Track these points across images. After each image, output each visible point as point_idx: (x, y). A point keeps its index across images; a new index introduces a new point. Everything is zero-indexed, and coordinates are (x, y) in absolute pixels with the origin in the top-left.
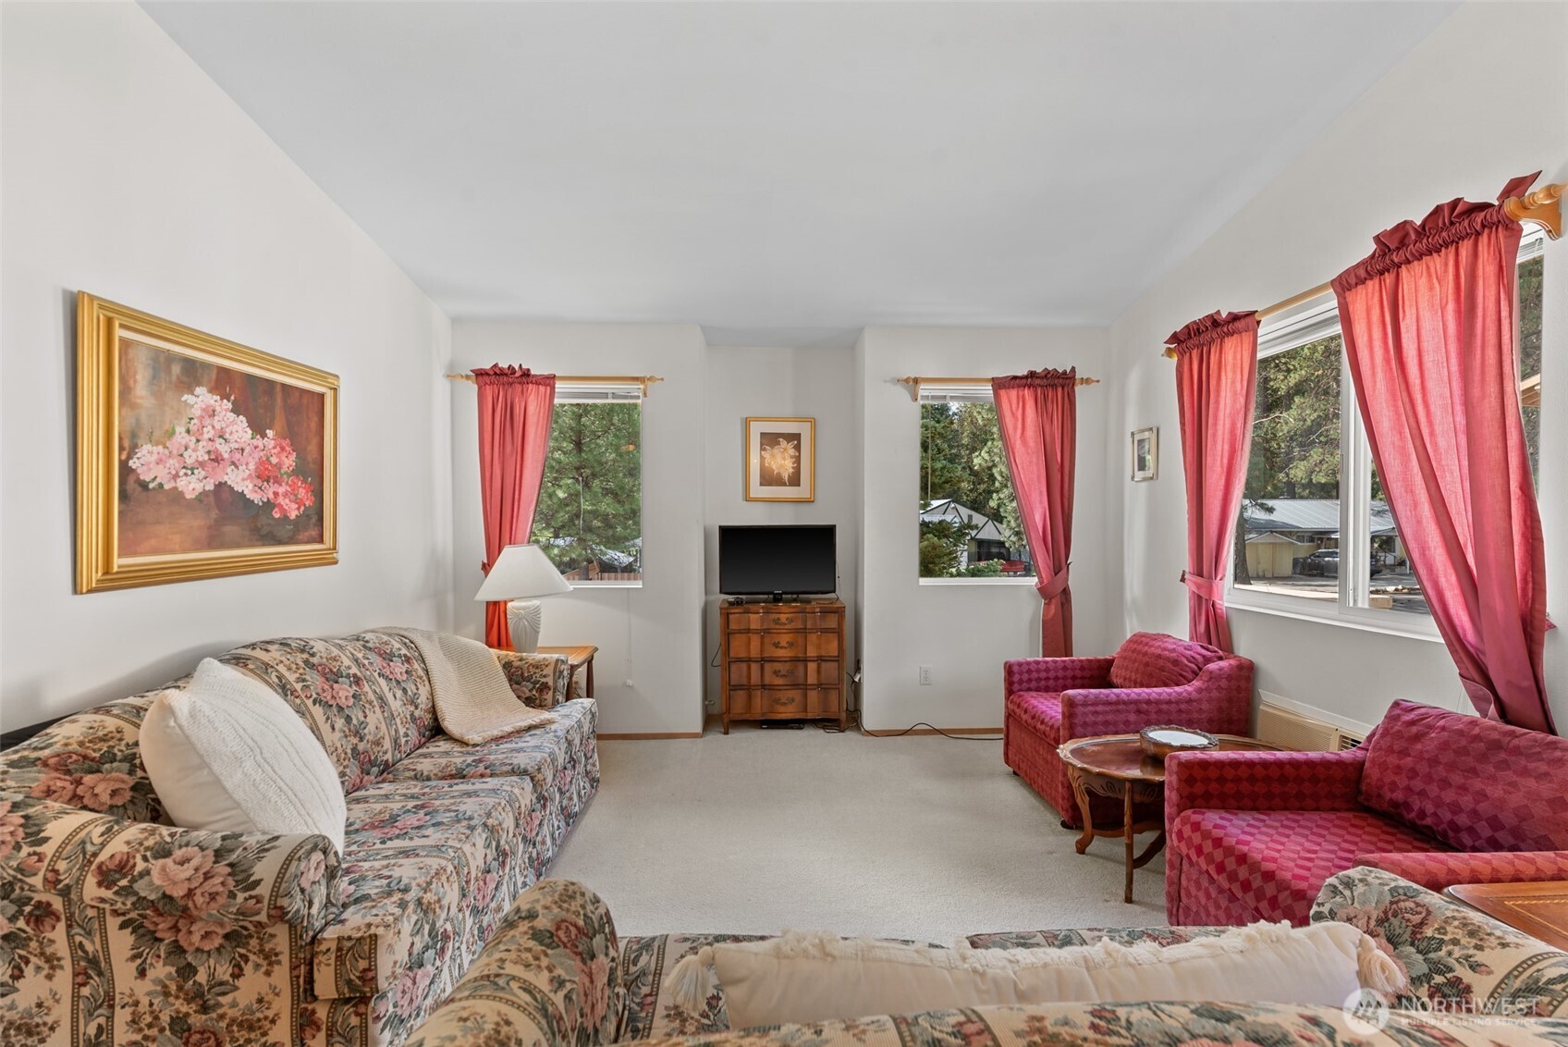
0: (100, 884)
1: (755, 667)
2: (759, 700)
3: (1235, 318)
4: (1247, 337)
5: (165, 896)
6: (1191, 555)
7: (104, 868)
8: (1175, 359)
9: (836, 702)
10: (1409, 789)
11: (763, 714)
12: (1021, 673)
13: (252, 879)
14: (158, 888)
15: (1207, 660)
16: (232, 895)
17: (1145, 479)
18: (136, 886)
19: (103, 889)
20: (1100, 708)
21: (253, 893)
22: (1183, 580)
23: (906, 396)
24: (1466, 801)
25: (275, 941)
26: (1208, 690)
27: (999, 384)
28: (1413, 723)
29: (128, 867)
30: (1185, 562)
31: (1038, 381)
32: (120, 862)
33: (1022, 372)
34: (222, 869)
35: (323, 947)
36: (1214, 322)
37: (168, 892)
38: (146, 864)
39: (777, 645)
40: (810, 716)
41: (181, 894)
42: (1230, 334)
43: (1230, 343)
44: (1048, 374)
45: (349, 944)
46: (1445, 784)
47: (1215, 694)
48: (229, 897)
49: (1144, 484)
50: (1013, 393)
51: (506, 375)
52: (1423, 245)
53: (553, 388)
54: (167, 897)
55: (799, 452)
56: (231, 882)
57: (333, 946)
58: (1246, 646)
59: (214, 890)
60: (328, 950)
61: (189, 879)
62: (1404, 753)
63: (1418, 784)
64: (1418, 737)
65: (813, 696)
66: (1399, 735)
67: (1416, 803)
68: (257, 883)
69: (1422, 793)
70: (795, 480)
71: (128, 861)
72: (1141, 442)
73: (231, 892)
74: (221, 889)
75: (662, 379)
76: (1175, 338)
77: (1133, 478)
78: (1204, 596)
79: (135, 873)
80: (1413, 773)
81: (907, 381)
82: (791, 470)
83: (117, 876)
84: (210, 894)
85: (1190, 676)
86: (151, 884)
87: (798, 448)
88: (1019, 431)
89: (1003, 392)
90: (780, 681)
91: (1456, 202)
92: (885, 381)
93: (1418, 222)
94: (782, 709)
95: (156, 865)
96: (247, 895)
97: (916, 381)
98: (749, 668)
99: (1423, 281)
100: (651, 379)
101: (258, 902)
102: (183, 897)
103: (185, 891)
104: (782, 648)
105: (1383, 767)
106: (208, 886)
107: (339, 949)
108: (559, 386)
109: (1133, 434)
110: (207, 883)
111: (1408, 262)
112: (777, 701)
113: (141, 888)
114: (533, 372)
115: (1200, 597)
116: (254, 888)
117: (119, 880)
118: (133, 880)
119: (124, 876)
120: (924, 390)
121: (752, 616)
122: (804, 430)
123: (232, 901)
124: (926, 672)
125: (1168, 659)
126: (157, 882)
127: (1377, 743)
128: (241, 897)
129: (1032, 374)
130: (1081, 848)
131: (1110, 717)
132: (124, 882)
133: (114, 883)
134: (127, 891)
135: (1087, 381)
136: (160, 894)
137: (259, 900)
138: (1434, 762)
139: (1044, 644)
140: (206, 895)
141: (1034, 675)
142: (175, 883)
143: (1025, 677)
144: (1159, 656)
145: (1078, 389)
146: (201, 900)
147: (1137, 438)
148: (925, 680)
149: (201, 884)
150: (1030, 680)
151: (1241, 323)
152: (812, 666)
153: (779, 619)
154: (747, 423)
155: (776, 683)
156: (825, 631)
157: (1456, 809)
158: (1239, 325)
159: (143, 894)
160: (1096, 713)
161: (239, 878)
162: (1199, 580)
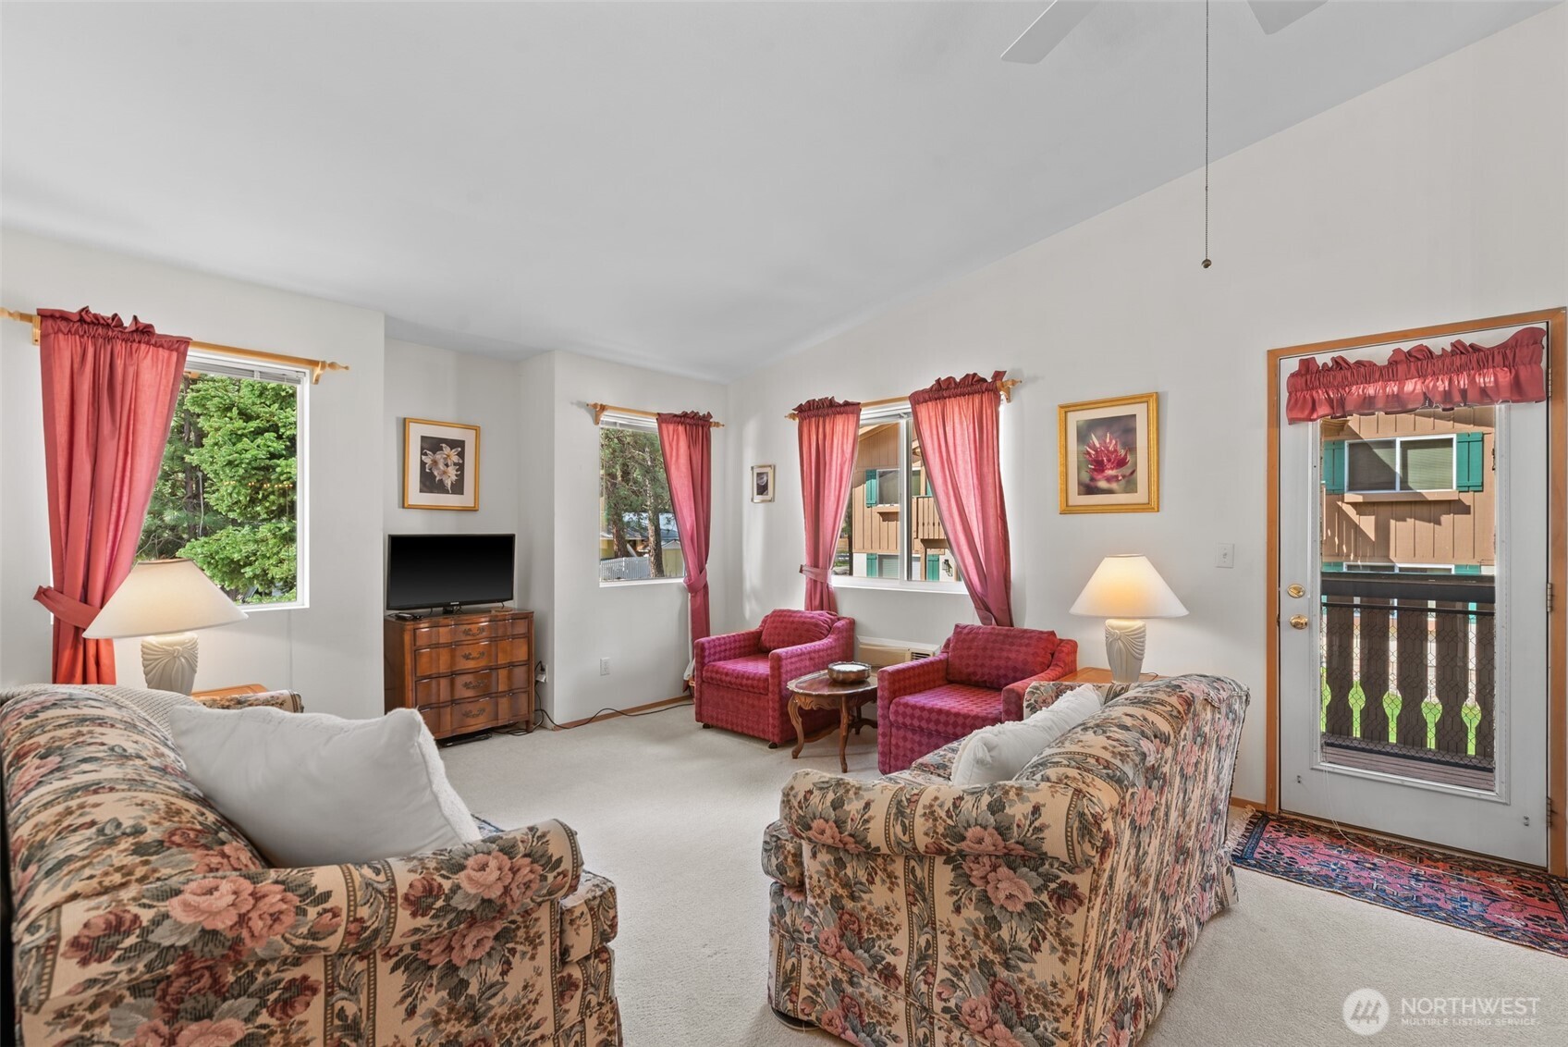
0: (414, 915)
1: (444, 683)
2: (449, 717)
3: (847, 404)
4: (852, 418)
5: (483, 901)
6: (808, 553)
7: (412, 898)
8: (797, 420)
9: (526, 704)
10: (976, 665)
11: (453, 731)
12: (710, 649)
13: (554, 859)
14: (475, 895)
15: (833, 621)
16: (544, 878)
17: (763, 501)
18: (453, 903)
19: (419, 918)
20: (793, 660)
21: (560, 870)
22: (801, 571)
23: (588, 419)
24: (1002, 663)
25: (539, 924)
26: (838, 639)
27: (662, 419)
28: (968, 633)
29: (436, 890)
30: (803, 558)
31: (688, 421)
32: (424, 887)
33: (679, 412)
34: (520, 861)
35: (577, 913)
36: (830, 404)
37: (486, 897)
38: (451, 881)
39: (467, 657)
40: (501, 723)
41: (499, 893)
42: (840, 413)
43: (840, 421)
44: (695, 416)
45: (597, 902)
46: (992, 658)
47: (841, 642)
48: (541, 881)
49: (762, 505)
50: (671, 427)
51: (108, 325)
52: (959, 391)
53: (185, 354)
54: (486, 902)
55: (463, 459)
56: (537, 867)
57: (586, 910)
58: (846, 609)
59: (527, 879)
60: (582, 914)
61: (499, 879)
62: (970, 648)
63: (979, 662)
64: (973, 640)
65: (504, 703)
66: (964, 641)
67: (979, 671)
68: (560, 861)
69: (982, 666)
70: (458, 488)
71: (430, 885)
72: (759, 474)
73: (541, 875)
74: (533, 876)
75: (347, 368)
76: (800, 409)
77: (752, 500)
78: (819, 579)
79: (446, 891)
80: (976, 657)
81: (595, 406)
82: (454, 478)
83: (430, 900)
84: (525, 884)
85: (825, 632)
86: (467, 895)
87: (461, 455)
88: (674, 459)
89: (664, 426)
90: (469, 693)
91: (975, 375)
92: (572, 403)
93: (958, 380)
94: (471, 721)
95: (461, 878)
96: (555, 873)
97: (603, 408)
98: (439, 685)
99: (956, 409)
100: (332, 365)
101: (565, 876)
102: (500, 896)
103: (502, 890)
104: (473, 659)
105: (961, 657)
106: (520, 878)
107: (591, 909)
108: (193, 355)
109: (752, 468)
110: (517, 876)
111: (950, 397)
112: (467, 715)
113: (458, 902)
114: (158, 331)
115: (815, 581)
116: (559, 866)
117: (433, 903)
118: (448, 898)
119: (437, 898)
120: (605, 417)
121: (441, 629)
122: (468, 437)
123: (544, 883)
124: (606, 663)
125: (811, 624)
126: (472, 891)
127: (954, 646)
128: (550, 877)
129: (685, 415)
130: (795, 756)
131: (798, 665)
132: (440, 903)
133: (430, 907)
134: (446, 909)
135: (717, 424)
136: (479, 902)
137: (564, 874)
138: (985, 649)
139: (693, 628)
140: (522, 886)
141: (718, 649)
142: (489, 887)
143: (712, 651)
144: (804, 623)
145: (713, 430)
146: (518, 892)
147: (756, 471)
148: (605, 671)
149: (513, 879)
150: (715, 653)
151: (851, 408)
152: (503, 673)
153: (470, 630)
154: (404, 424)
155: (466, 695)
156: (514, 637)
157: (998, 668)
158: (848, 408)
159: (461, 908)
160: (792, 663)
161: (543, 862)
162: (815, 570)
